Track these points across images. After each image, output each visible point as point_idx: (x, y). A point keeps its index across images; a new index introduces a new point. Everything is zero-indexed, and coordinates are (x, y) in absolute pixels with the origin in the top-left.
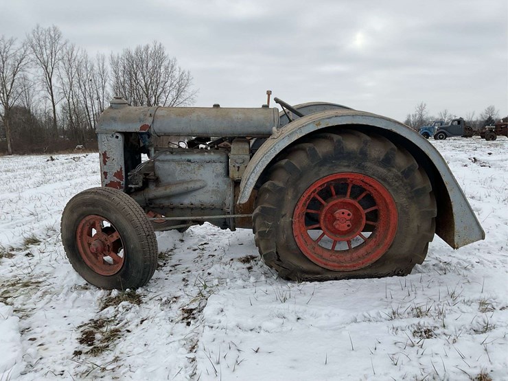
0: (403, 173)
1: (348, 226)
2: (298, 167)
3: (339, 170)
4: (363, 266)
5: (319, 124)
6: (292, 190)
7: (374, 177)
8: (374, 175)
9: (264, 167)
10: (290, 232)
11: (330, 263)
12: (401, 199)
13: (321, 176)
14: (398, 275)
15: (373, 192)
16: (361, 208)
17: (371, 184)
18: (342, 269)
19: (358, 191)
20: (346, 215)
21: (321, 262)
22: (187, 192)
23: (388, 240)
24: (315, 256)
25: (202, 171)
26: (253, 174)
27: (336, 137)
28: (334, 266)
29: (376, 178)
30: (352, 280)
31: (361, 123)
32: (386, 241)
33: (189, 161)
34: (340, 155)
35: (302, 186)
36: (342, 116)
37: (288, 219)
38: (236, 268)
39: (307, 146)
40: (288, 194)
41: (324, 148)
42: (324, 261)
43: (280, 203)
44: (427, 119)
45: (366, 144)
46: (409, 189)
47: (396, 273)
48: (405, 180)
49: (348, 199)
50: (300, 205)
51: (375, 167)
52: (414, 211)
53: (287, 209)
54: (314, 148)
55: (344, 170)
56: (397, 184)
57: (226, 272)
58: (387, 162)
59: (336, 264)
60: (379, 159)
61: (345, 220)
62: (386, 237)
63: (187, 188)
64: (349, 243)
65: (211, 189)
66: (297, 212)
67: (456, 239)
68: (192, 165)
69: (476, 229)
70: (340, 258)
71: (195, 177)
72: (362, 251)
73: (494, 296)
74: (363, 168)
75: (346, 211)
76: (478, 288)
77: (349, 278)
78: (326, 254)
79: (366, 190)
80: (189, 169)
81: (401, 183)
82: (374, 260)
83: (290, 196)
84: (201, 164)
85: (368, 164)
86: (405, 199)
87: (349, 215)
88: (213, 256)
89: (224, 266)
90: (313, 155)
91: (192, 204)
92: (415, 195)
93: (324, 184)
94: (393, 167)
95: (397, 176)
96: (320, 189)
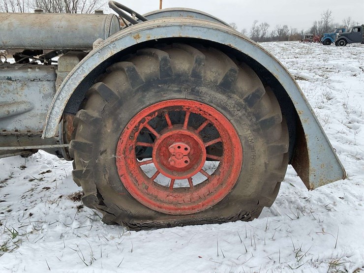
0: (246, 100)
1: (186, 162)
2: (116, 93)
3: (168, 96)
4: (203, 209)
5: (138, 37)
6: (111, 121)
7: (212, 104)
8: (212, 102)
9: (72, 92)
10: (113, 170)
11: (166, 205)
12: (245, 132)
13: (148, 104)
14: (243, 219)
15: (214, 122)
16: (200, 141)
17: (211, 113)
18: (178, 212)
19: (196, 120)
20: (182, 149)
21: (154, 205)
22: (10, 117)
23: (232, 179)
24: (146, 197)
25: (26, 90)
26: (58, 101)
27: (161, 54)
28: (170, 209)
29: (215, 106)
30: (187, 228)
31: (191, 36)
32: (230, 180)
33: (9, 79)
34: (167, 77)
35: (124, 115)
36: (166, 26)
37: (109, 156)
38: (63, 208)
39: (125, 65)
40: (105, 126)
41: (147, 68)
42: (158, 203)
43: (97, 137)
44: (332, 26)
45: (200, 64)
46: (254, 120)
47: (241, 217)
48: (249, 110)
49: (184, 130)
50: (125, 138)
51: (213, 93)
52: (260, 146)
53: (108, 143)
54: (134, 69)
55: (175, 97)
56: (240, 114)
57: (51, 212)
58: (226, 86)
59: (172, 206)
60: (217, 82)
61: (181, 156)
62: (230, 175)
63: (9, 112)
64: (190, 180)
65: (39, 112)
66: (121, 147)
67: (311, 178)
68: (14, 84)
69: (336, 166)
70: (179, 199)
71: (19, 98)
72: (204, 190)
73: (349, 253)
74: (198, 93)
75: (183, 145)
76: (331, 241)
77: (183, 224)
78: (162, 195)
79: (206, 119)
80: (11, 88)
81: (244, 112)
82: (216, 201)
83: (109, 128)
84: (25, 82)
85: (203, 89)
86: (249, 132)
87: (186, 149)
88: (48, 188)
89: (50, 205)
90: (133, 77)
91: (17, 131)
92: (261, 127)
93: (154, 112)
94: (234, 93)
95: (239, 104)
96: (150, 118)
